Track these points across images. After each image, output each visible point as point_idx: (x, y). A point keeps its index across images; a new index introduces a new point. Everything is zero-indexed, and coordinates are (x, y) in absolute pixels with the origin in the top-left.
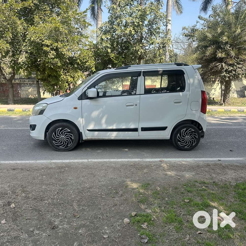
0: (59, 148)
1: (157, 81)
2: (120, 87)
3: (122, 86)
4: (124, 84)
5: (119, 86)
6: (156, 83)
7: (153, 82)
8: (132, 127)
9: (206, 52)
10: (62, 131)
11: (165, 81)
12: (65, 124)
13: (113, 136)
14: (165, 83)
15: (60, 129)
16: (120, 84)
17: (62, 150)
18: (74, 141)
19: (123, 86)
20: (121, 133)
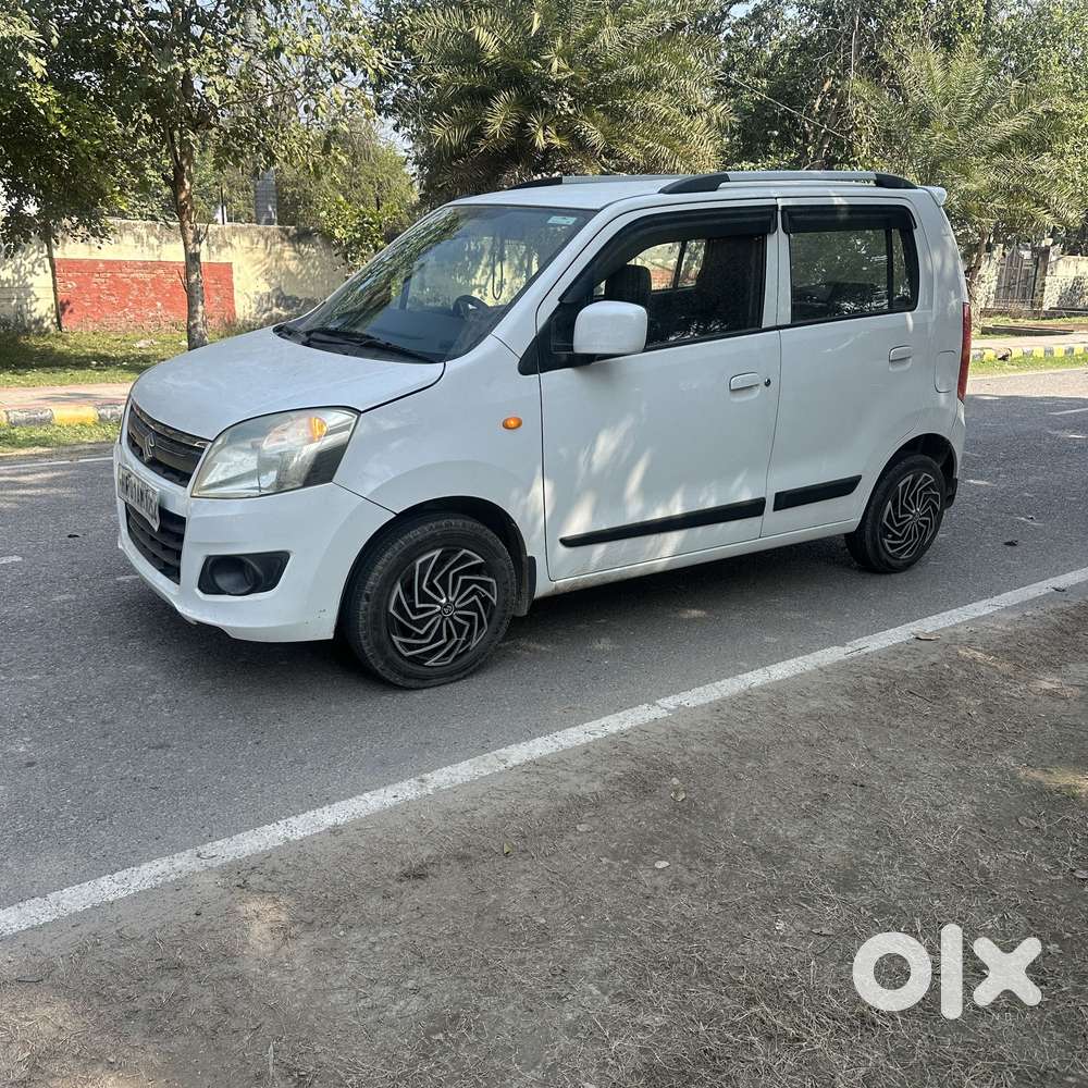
0: (421, 669)
1: (235, 241)
2: (39, 270)
3: (49, 269)
4: (57, 254)
5: (29, 267)
6: (230, 256)
7: (214, 248)
8: (746, 496)
9: (489, 120)
10: (446, 568)
11: (274, 244)
12: (458, 523)
13: (666, 552)
14: (270, 253)
15: (433, 557)
16: (34, 256)
17: (438, 676)
18: (496, 617)
19: (53, 267)
20: (699, 531)
